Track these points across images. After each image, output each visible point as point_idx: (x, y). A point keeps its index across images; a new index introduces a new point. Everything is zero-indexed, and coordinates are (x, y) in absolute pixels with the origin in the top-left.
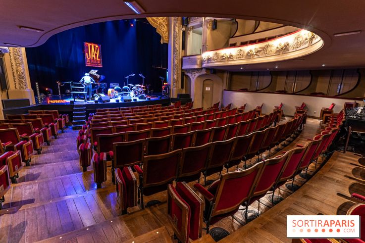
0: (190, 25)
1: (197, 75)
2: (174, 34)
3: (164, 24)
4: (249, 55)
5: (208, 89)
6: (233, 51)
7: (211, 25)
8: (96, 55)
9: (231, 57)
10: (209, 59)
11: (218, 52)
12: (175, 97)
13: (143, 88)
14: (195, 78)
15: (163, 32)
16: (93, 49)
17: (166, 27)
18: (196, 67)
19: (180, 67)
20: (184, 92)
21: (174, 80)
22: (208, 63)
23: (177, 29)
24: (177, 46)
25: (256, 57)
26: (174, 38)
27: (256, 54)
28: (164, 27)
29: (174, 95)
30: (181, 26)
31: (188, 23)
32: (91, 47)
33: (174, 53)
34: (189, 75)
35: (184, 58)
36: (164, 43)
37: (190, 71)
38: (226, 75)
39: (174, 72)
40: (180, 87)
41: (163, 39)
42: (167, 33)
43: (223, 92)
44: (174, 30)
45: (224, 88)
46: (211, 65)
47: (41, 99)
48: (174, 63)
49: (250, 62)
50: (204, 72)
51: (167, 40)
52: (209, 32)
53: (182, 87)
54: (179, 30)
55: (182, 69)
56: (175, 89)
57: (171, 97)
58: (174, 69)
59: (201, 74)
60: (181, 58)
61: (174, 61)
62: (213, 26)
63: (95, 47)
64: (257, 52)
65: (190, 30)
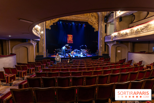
0: (109, 22)
1: (112, 44)
2: (101, 27)
3: (96, 23)
4: (137, 32)
5: (119, 51)
6: (128, 31)
7: (118, 19)
8: (71, 39)
9: (126, 34)
10: (115, 36)
11: (120, 32)
12: (101, 55)
13: (87, 51)
14: (111, 46)
15: (96, 27)
16: (70, 37)
17: (97, 24)
18: (111, 40)
19: (104, 41)
20: (106, 53)
21: (101, 47)
22: (115, 38)
23: (102, 25)
24: (102, 32)
25: (141, 32)
26: (101, 28)
27: (141, 31)
28: (96, 24)
29: (101, 54)
30: (104, 23)
31: (107, 21)
32: (69, 36)
33: (101, 35)
34: (108, 44)
35: (105, 37)
36: (96, 31)
37: (109, 43)
38: (129, 44)
39: (101, 44)
40: (104, 51)
41: (96, 30)
42: (98, 27)
43: (128, 53)
44: (101, 25)
45: (129, 51)
46: (116, 39)
47: (48, 55)
48: (101, 39)
49: (138, 36)
50: (115, 43)
51: (98, 30)
52: (117, 23)
53: (105, 51)
54: (103, 25)
55: (105, 42)
56: (101, 51)
57: (99, 55)
58: (101, 42)
59: (114, 44)
60: (104, 37)
61: (100, 38)
62: (119, 20)
63: (71, 36)
64: (142, 30)
65: (109, 24)
